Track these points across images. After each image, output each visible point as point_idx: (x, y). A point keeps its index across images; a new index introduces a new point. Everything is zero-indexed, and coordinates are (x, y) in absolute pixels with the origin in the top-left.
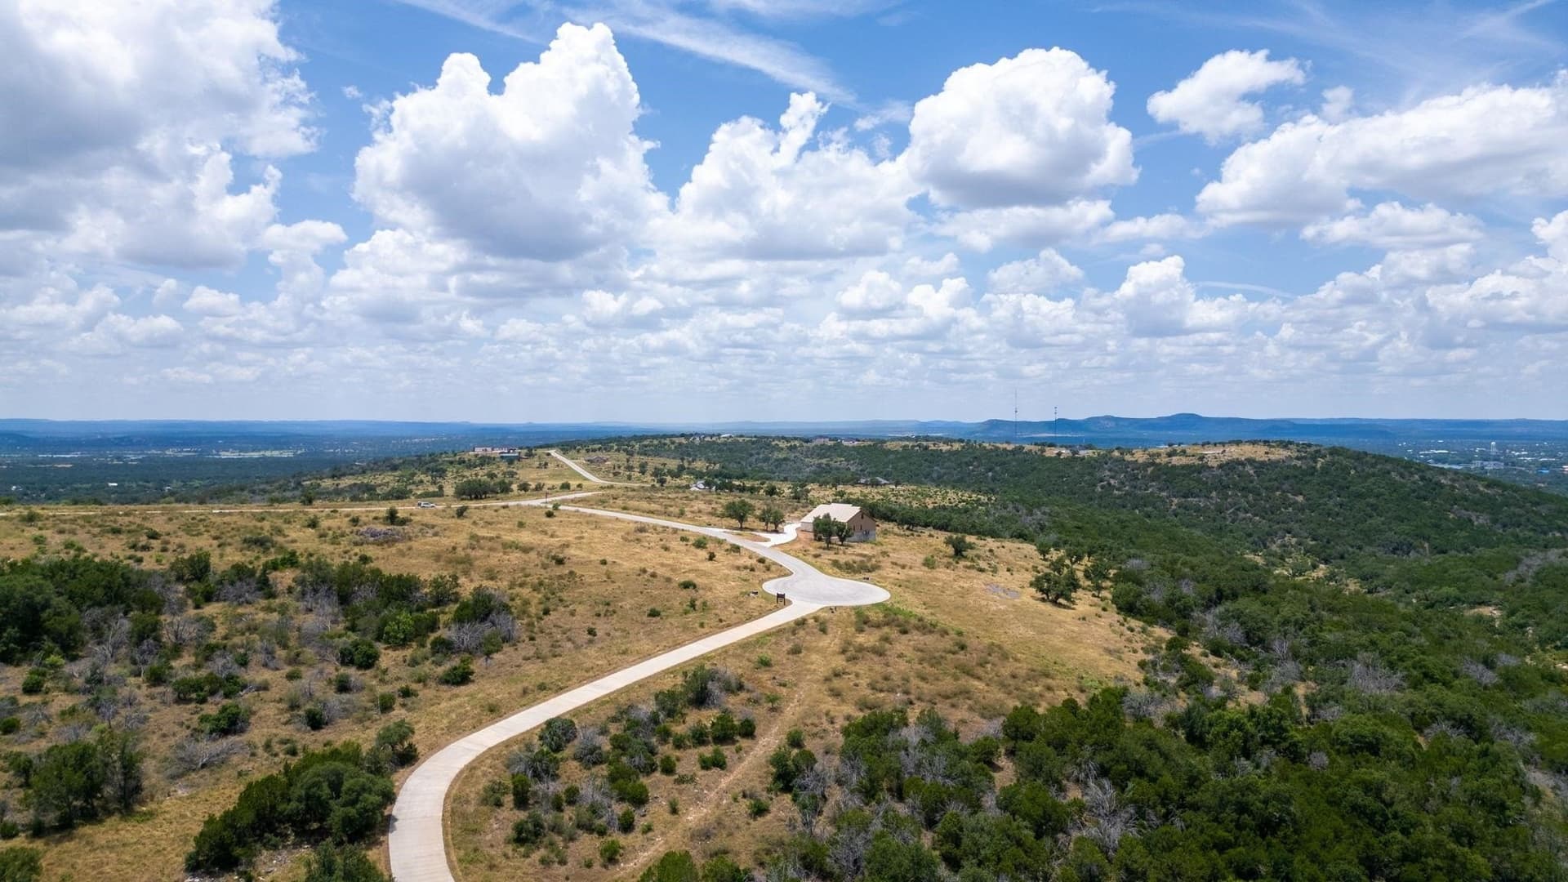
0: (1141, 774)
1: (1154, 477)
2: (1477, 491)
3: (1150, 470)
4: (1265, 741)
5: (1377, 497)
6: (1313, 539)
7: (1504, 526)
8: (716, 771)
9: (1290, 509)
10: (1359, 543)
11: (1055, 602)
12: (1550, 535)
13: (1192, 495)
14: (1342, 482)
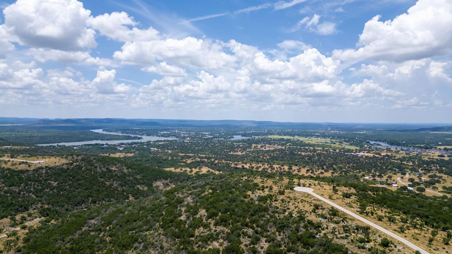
3: (6, 172)
7: (122, 186)
12: (136, 187)
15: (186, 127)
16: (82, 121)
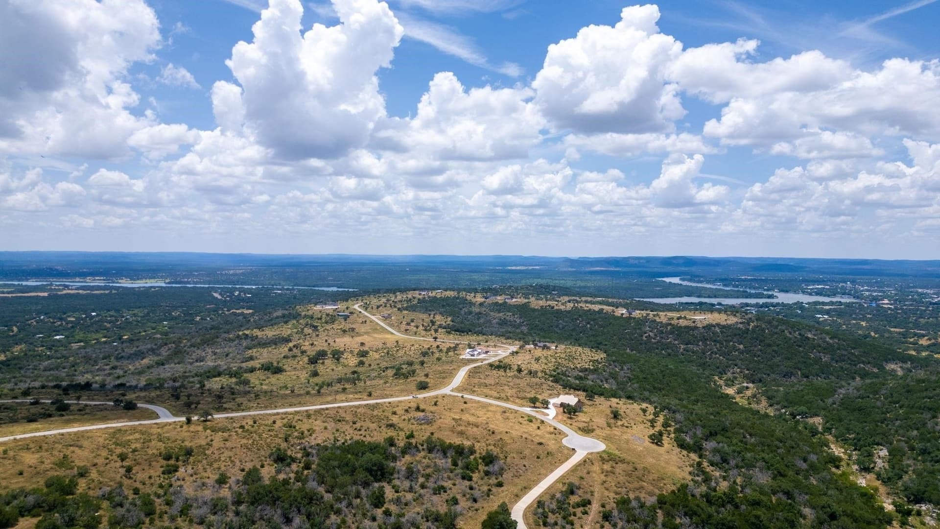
0: (696, 514)
1: (672, 333)
2: (825, 342)
3: (669, 328)
4: (728, 502)
5: (778, 346)
6: (748, 370)
7: (837, 361)
8: (586, 515)
9: (737, 353)
10: (768, 372)
11: (657, 444)
12: (858, 366)
13: (691, 344)
14: (761, 338)
15: (863, 277)
16: (631, 261)
